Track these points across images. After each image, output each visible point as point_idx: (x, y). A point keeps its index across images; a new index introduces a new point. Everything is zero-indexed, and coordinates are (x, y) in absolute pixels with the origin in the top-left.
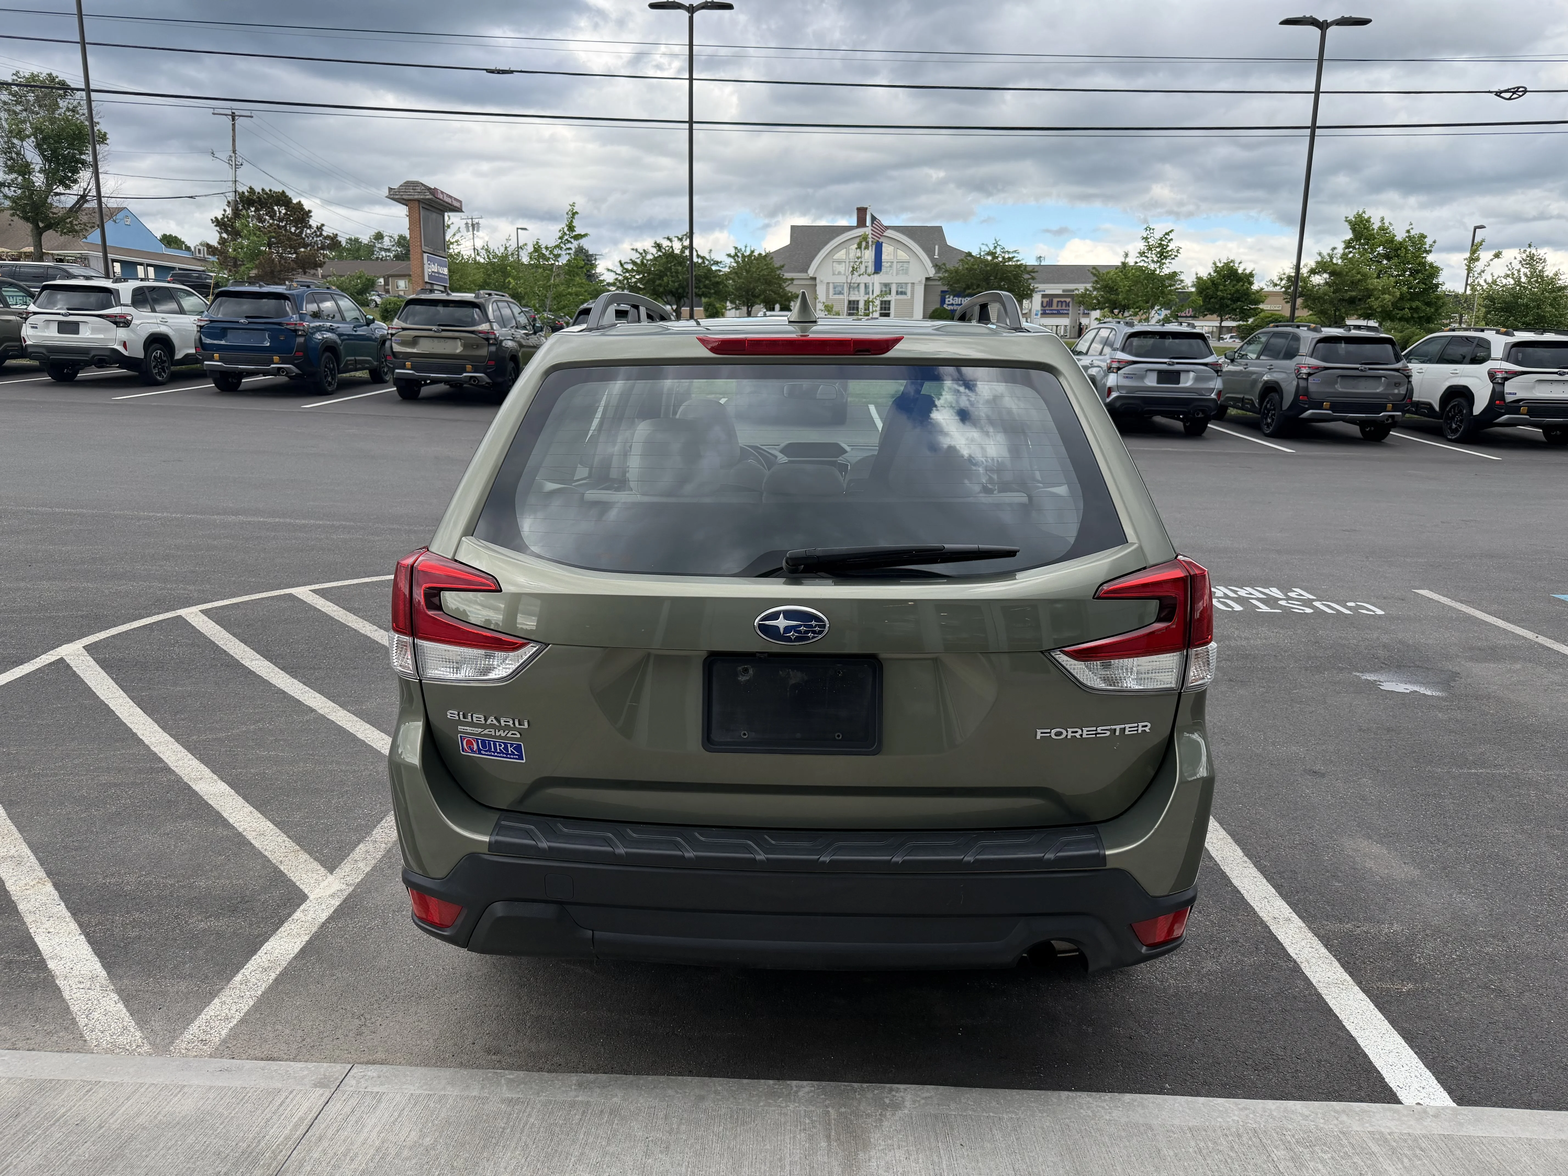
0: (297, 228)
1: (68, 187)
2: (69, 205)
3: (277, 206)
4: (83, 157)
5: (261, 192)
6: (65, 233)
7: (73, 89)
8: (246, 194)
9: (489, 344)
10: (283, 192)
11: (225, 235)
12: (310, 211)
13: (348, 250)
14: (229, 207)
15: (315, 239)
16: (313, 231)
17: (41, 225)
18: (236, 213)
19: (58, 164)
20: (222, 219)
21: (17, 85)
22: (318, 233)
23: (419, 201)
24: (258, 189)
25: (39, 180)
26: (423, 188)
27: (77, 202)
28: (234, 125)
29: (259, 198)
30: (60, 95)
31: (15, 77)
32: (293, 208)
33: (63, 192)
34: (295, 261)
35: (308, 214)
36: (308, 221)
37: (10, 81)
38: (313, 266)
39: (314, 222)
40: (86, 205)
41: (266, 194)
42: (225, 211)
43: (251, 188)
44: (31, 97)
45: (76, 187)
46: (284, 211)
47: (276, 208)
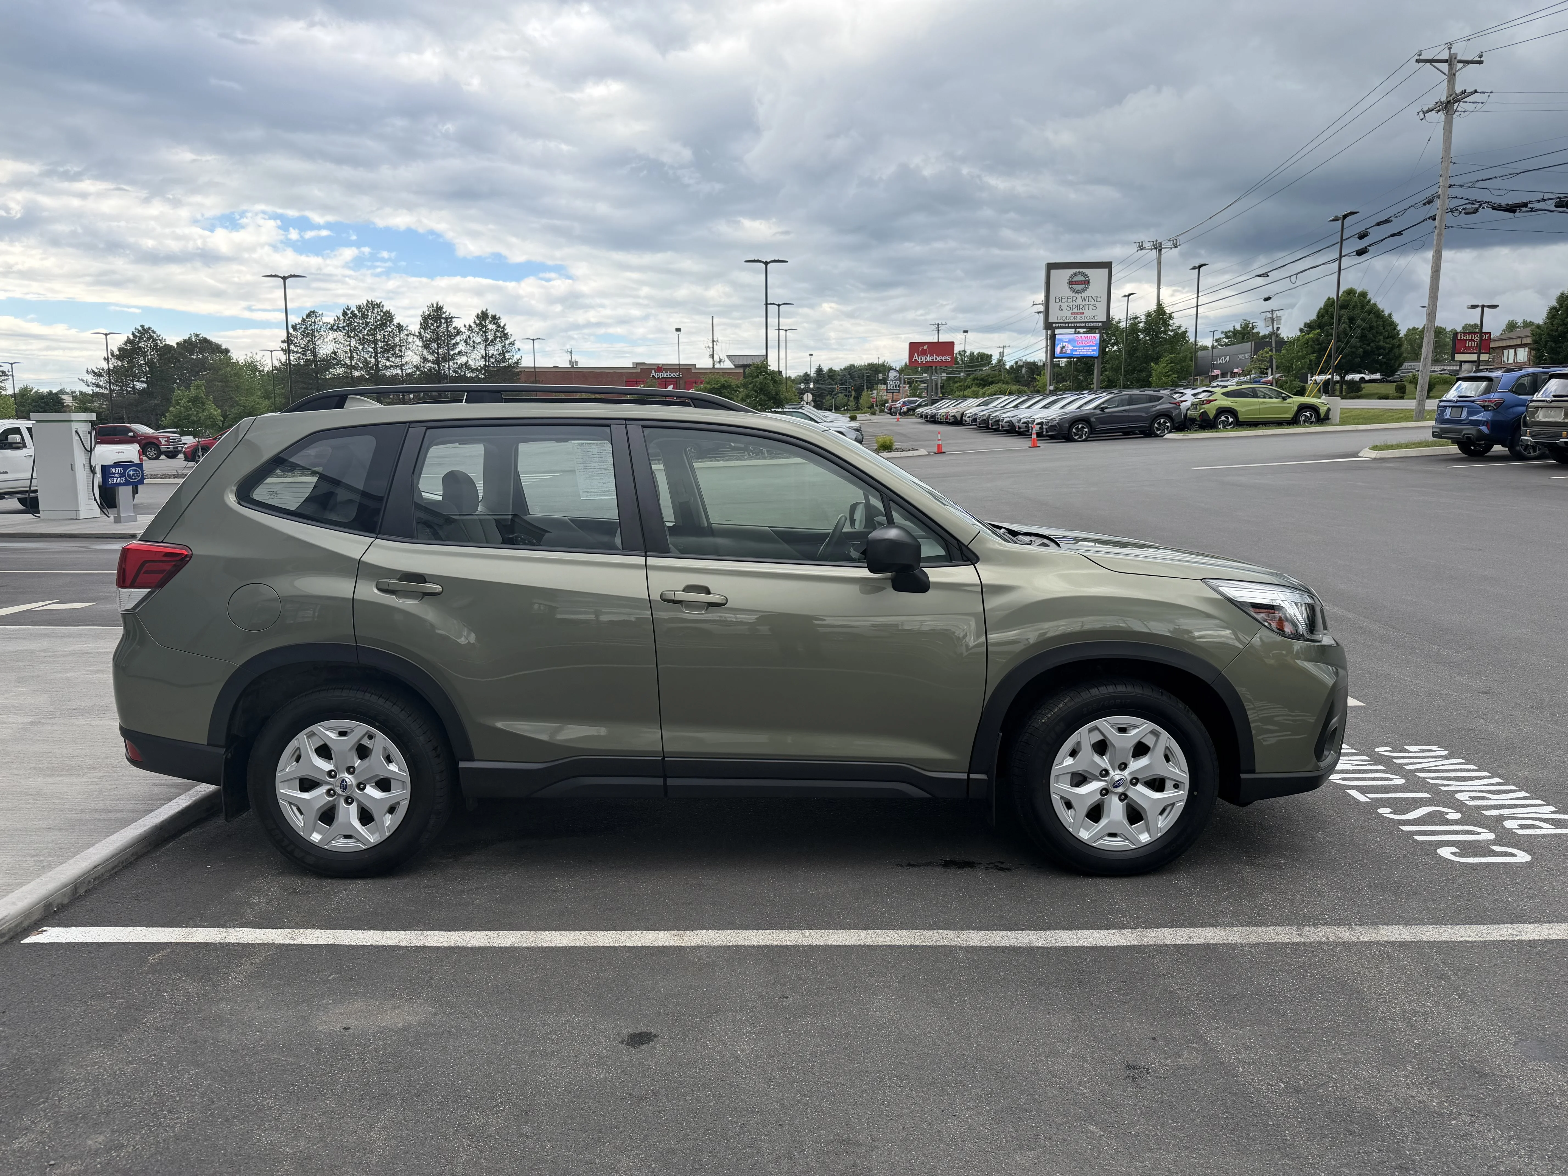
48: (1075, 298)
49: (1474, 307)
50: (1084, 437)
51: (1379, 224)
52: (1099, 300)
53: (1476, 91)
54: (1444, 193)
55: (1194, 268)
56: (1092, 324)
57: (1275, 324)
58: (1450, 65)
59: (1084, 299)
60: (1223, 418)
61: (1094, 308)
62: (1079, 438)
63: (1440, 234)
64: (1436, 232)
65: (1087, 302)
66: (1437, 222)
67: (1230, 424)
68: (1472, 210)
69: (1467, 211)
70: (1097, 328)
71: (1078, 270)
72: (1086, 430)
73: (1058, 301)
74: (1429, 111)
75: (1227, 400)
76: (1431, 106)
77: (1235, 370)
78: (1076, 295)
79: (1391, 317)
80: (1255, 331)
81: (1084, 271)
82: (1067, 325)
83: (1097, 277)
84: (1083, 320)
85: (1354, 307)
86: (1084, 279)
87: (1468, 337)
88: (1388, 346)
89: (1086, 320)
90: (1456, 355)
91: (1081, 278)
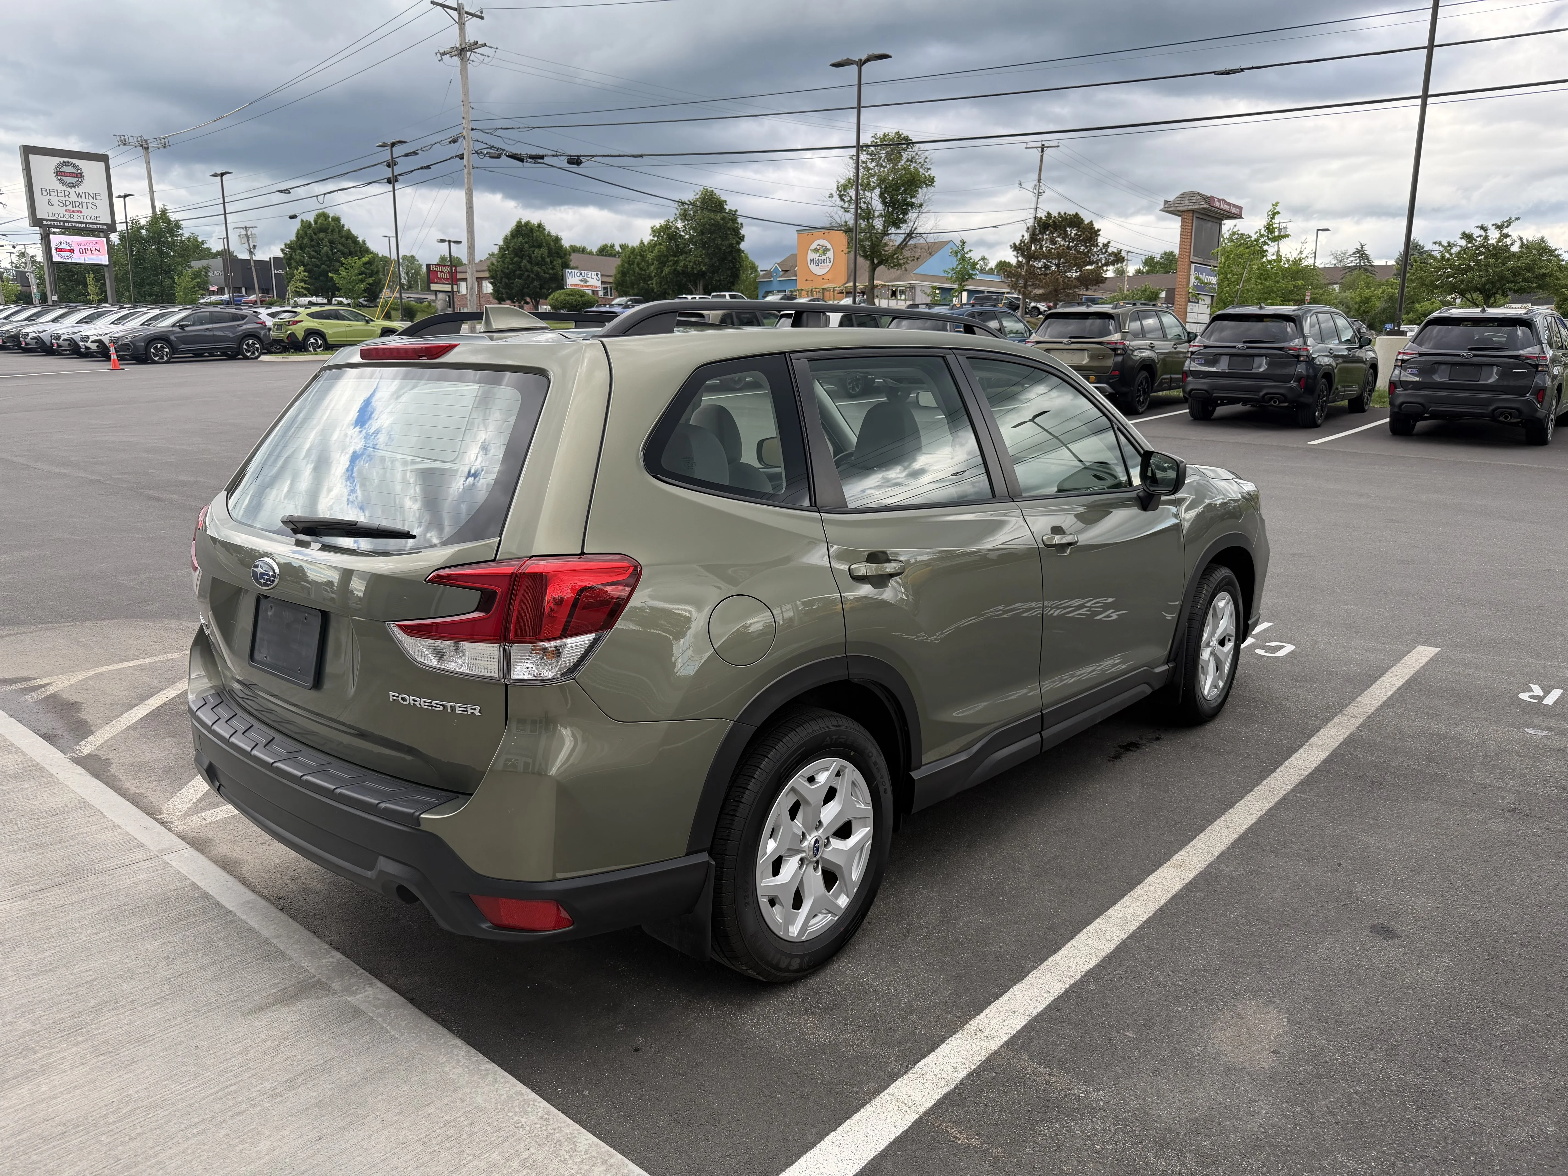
0: (1086, 247)
1: (899, 227)
2: (897, 244)
3: (1070, 227)
4: (913, 200)
5: (1057, 215)
6: (892, 267)
7: (913, 143)
8: (1044, 218)
9: (1116, 355)
10: (1077, 214)
11: (1020, 259)
12: (1099, 230)
13: (1161, 264)
14: (1027, 232)
15: (1100, 256)
16: (1099, 248)
17: (876, 261)
18: (1034, 239)
19: (894, 208)
20: (1020, 244)
21: (874, 146)
22: (1104, 251)
23: (1193, 211)
24: (1055, 214)
25: (878, 224)
26: (1199, 197)
27: (904, 240)
28: (1042, 156)
29: (1054, 221)
30: (903, 149)
31: (873, 139)
32: (1084, 228)
33: (895, 232)
34: (1077, 278)
35: (1096, 233)
36: (1097, 240)
37: (869, 144)
38: (1094, 283)
39: (1101, 240)
40: (911, 242)
41: (1061, 217)
42: (1023, 236)
43: (1048, 213)
44: (883, 154)
45: (904, 226)
46: (1074, 232)
47: (1068, 229)
48: (67, 193)
49: (443, 241)
50: (166, 359)
51: (407, 155)
52: (98, 198)
53: (485, 45)
54: (468, 135)
55: (215, 175)
56: (95, 226)
57: (250, 242)
58: (459, 14)
59: (79, 195)
60: (312, 340)
61: (95, 207)
62: (160, 359)
63: (469, 174)
64: (466, 171)
65: (83, 200)
66: (465, 161)
67: (320, 347)
68: (496, 155)
69: (491, 155)
70: (101, 231)
71: (65, 160)
72: (167, 350)
73: (45, 193)
74: (444, 54)
75: (313, 321)
76: (447, 49)
77: (211, 288)
78: (69, 189)
79: (365, 244)
80: (205, 246)
81: (74, 161)
82: (62, 224)
83: (92, 171)
84: (82, 220)
85: (332, 231)
86: (75, 171)
87: (439, 269)
88: (368, 271)
89: (85, 220)
90: (431, 285)
91: (72, 170)
